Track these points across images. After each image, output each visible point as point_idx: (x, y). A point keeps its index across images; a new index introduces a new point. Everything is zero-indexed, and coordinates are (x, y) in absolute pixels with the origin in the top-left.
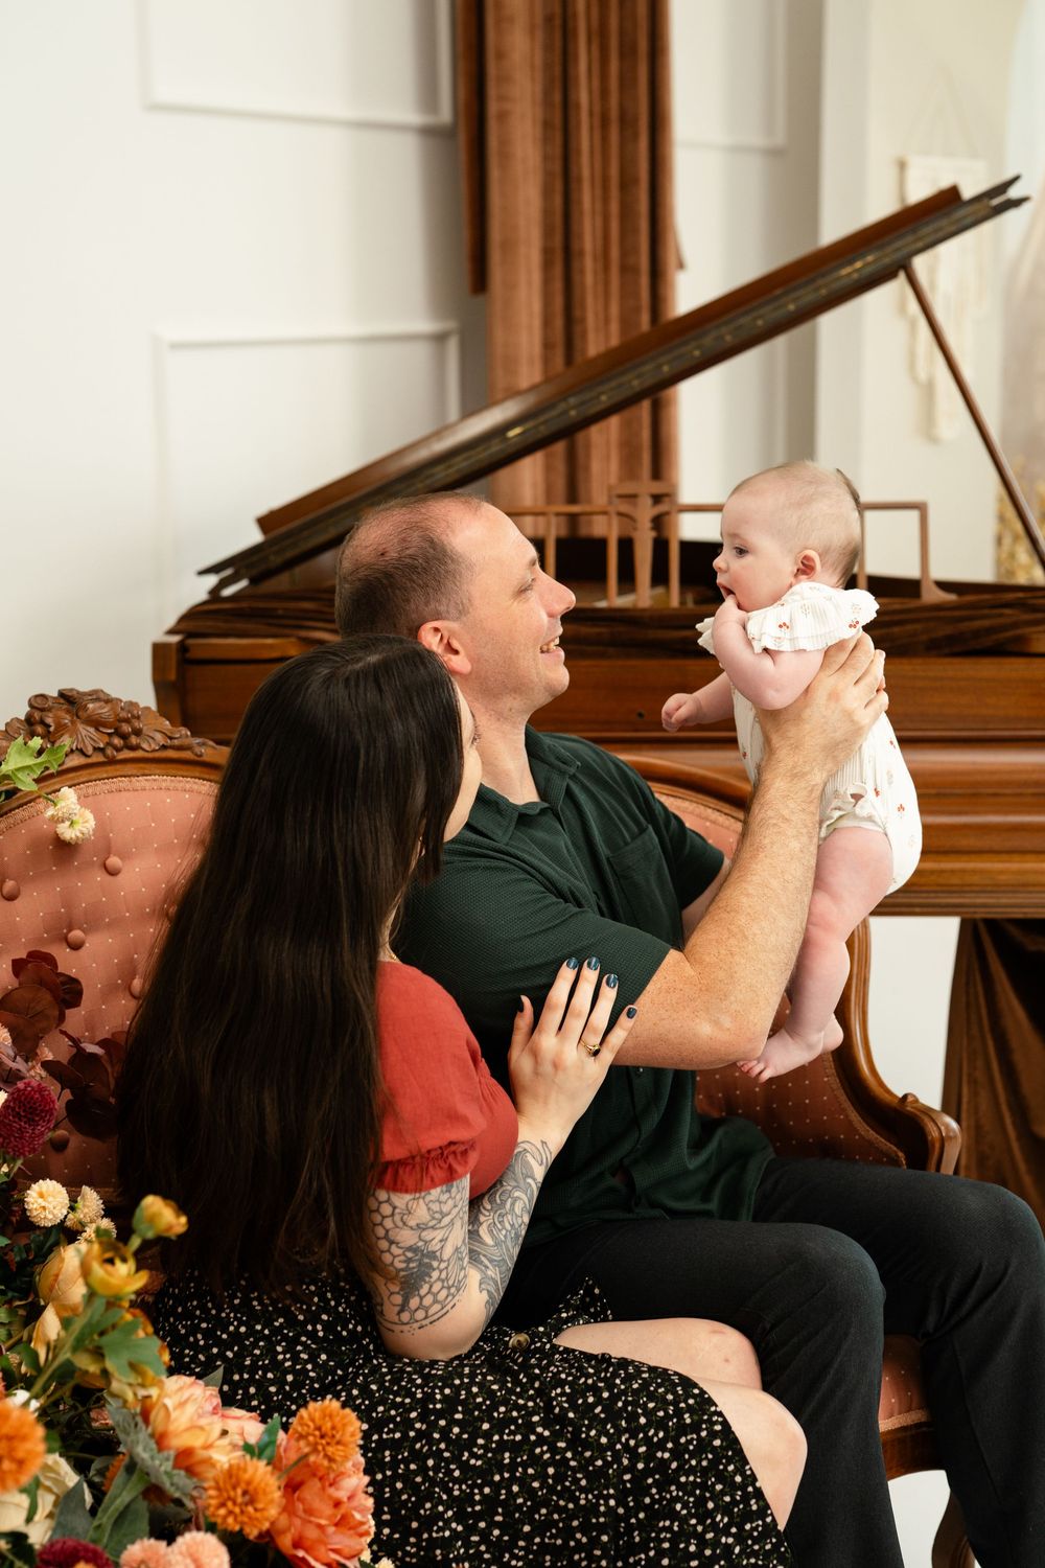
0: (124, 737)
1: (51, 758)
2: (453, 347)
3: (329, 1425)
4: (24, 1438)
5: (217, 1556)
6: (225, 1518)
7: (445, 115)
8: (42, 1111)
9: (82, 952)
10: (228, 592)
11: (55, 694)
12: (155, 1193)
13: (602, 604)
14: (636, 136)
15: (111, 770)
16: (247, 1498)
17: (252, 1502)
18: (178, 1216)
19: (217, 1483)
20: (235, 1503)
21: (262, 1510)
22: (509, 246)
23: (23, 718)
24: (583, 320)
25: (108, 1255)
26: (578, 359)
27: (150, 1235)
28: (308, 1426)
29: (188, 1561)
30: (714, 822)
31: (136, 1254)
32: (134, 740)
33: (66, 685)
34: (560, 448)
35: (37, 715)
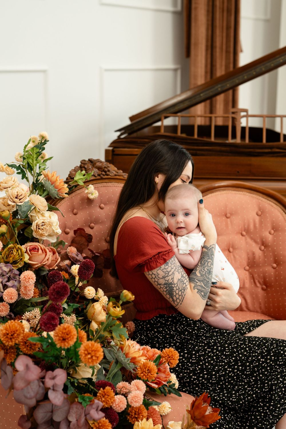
0: (105, 172)
1: (88, 176)
2: (179, 73)
3: (171, 354)
4: (98, 351)
5: (143, 386)
6: (143, 376)
7: (179, 8)
8: (91, 268)
9: (94, 229)
10: (123, 137)
11: (87, 160)
12: (126, 290)
13: (227, 142)
14: (231, 15)
15: (102, 181)
16: (149, 371)
17: (150, 372)
18: (132, 296)
19: (140, 367)
20: (145, 373)
21: (153, 374)
22: (196, 44)
23: (79, 166)
24: (216, 66)
25: (114, 306)
26: (214, 77)
27: (125, 300)
28: (165, 354)
29: (135, 387)
30: (262, 201)
31: (121, 305)
32: (108, 173)
33: (90, 158)
34: (208, 102)
35: (83, 165)
